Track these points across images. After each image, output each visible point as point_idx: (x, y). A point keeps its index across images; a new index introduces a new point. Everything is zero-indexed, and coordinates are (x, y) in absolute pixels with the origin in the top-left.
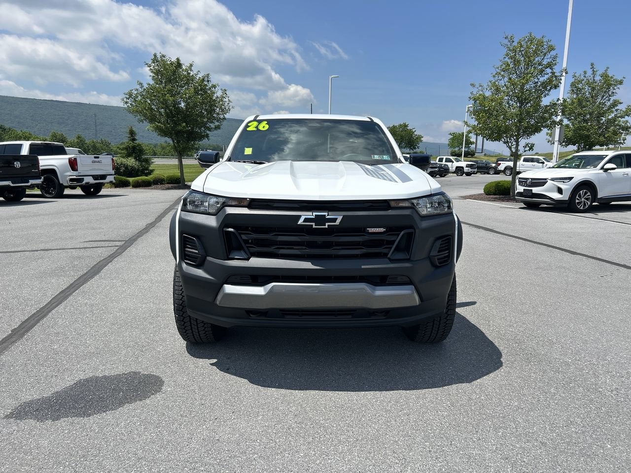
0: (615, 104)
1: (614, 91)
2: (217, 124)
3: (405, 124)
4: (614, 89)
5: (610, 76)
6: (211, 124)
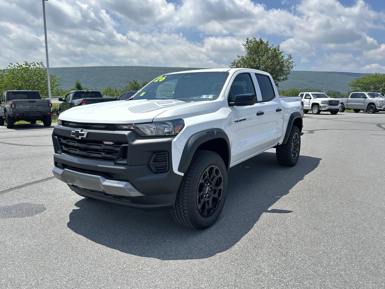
2: (284, 77)
6: (281, 77)
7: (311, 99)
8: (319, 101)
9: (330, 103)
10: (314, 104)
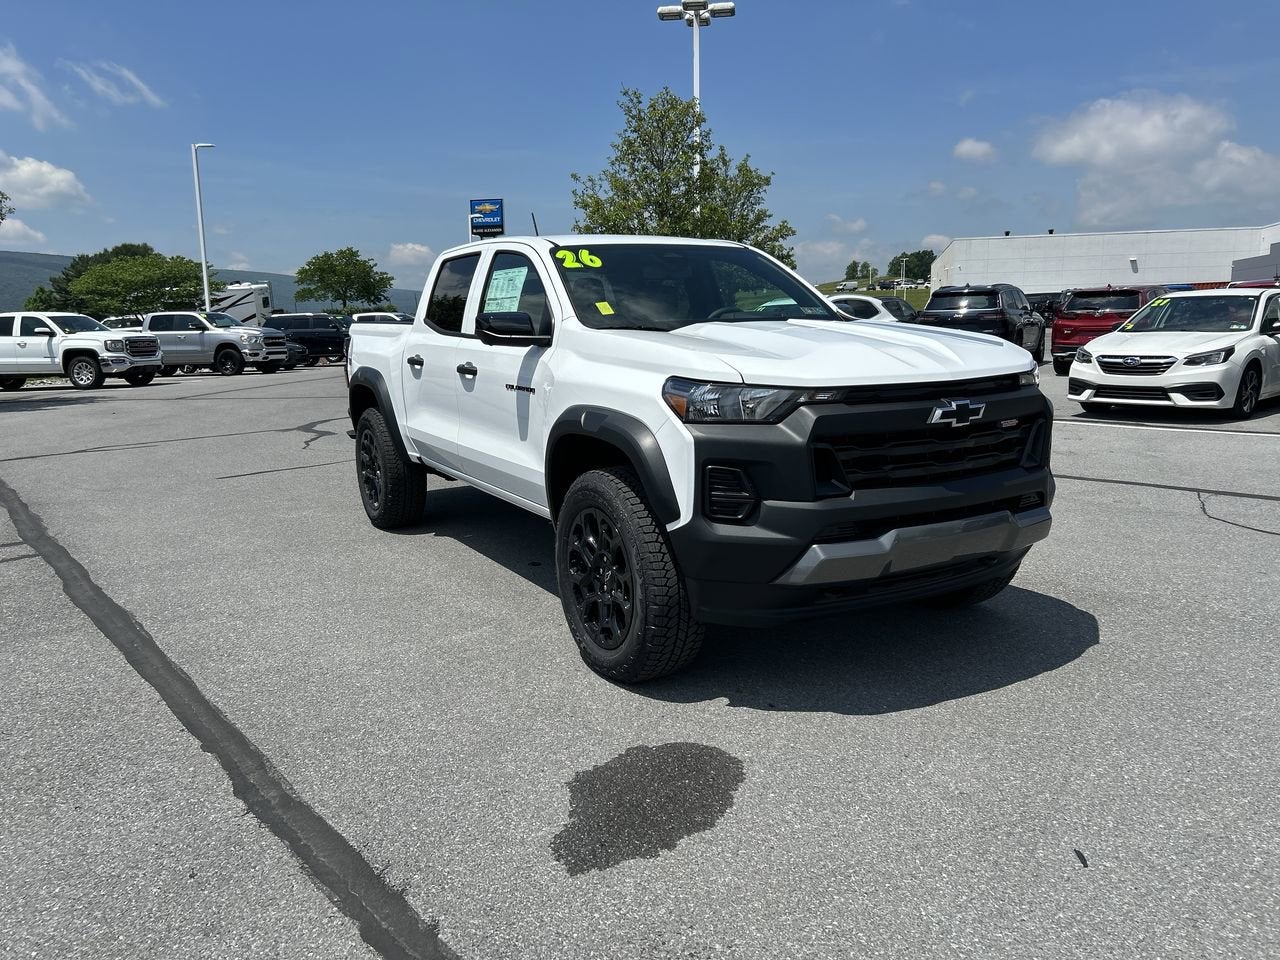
0: (760, 218)
1: (759, 195)
3: (350, 249)
4: (759, 192)
5: (753, 169)
7: (52, 334)
8: (91, 340)
9: (135, 346)
10: (71, 355)
